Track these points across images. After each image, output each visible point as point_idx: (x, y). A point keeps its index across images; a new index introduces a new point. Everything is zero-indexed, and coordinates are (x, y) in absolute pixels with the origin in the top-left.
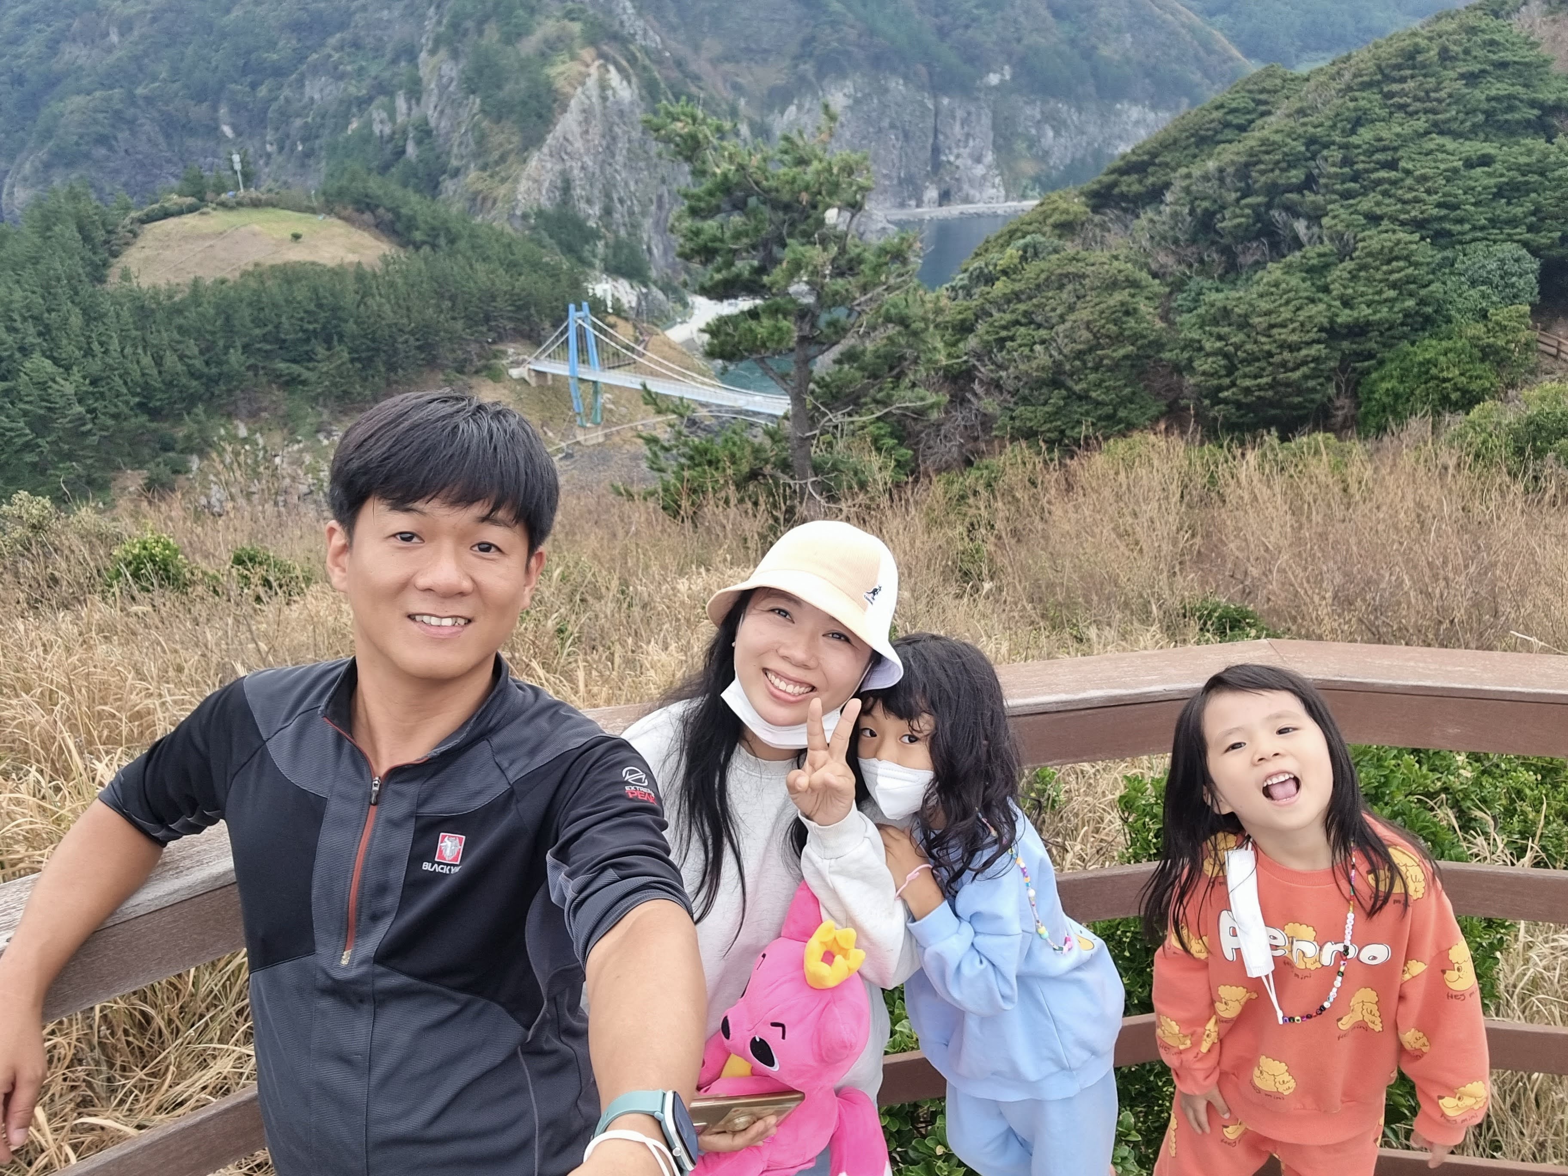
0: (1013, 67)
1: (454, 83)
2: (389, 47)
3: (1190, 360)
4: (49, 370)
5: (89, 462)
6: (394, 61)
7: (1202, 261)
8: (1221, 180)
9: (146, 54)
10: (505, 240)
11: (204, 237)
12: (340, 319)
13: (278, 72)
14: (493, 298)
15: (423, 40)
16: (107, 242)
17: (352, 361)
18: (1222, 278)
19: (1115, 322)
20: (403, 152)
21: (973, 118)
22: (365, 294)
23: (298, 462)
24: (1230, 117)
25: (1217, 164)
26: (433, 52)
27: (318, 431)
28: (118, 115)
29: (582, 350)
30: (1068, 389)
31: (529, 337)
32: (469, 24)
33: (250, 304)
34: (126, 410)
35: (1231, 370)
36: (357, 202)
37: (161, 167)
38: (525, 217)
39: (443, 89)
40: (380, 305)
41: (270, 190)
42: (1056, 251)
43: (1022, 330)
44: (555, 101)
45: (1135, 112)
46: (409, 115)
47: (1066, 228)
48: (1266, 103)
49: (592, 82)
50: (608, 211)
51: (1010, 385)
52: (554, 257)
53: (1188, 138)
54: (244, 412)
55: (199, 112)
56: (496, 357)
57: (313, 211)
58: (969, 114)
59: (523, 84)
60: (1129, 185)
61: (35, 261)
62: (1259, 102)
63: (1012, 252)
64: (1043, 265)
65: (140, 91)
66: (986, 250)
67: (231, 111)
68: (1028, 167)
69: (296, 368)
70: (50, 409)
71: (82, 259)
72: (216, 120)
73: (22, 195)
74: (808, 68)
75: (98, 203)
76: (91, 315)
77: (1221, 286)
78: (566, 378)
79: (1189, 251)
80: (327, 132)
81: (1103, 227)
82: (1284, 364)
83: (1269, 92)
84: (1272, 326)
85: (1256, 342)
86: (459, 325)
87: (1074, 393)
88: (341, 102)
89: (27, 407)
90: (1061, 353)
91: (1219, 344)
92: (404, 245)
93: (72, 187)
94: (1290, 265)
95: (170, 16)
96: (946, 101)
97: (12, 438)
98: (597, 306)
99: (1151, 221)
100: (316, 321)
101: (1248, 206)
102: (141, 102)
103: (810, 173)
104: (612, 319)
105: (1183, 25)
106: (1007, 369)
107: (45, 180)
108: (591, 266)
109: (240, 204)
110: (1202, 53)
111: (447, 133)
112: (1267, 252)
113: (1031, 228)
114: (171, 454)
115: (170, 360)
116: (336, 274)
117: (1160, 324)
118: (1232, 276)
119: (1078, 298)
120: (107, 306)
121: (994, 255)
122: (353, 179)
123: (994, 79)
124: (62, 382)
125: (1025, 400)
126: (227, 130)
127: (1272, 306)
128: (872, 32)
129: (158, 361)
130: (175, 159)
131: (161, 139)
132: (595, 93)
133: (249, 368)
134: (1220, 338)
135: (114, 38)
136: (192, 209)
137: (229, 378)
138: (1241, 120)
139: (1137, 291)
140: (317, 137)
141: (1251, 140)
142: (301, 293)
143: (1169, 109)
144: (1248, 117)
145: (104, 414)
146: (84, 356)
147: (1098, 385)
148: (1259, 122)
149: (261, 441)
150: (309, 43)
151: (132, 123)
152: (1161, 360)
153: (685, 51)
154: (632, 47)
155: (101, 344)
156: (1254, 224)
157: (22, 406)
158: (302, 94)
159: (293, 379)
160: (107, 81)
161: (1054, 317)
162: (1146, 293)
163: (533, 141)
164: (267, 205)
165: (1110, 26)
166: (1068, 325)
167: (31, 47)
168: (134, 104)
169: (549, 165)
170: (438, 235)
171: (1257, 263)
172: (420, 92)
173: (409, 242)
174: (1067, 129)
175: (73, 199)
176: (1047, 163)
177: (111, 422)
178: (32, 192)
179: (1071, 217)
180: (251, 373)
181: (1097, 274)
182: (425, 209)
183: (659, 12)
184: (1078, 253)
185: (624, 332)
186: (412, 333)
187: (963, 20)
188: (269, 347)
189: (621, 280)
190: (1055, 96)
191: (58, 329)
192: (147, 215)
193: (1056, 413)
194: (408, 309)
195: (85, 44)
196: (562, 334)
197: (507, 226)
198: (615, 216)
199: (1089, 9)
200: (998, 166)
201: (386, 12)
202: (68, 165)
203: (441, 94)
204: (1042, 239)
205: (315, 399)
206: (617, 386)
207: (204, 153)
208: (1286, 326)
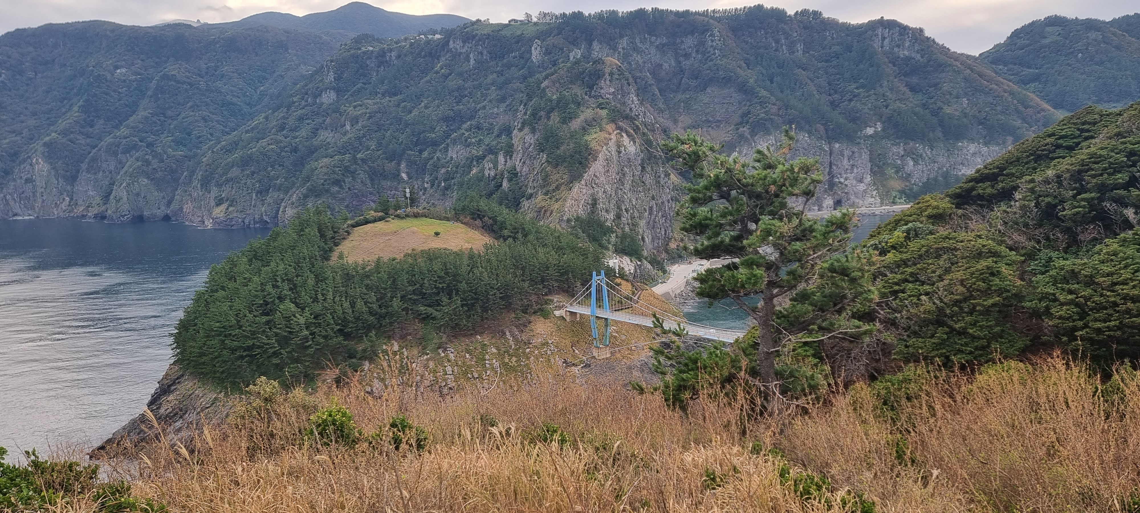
0: (883, 123)
1: (532, 146)
2: (496, 128)
3: (1048, 308)
4: (293, 310)
5: (307, 364)
6: (499, 136)
7: (1048, 239)
8: (1060, 183)
9: (364, 136)
10: (557, 235)
11: (386, 234)
12: (458, 281)
13: (435, 144)
14: (547, 268)
15: (516, 124)
16: (333, 238)
17: (462, 306)
18: (1066, 251)
19: (984, 281)
20: (501, 186)
21: (856, 155)
22: (473, 266)
23: (426, 367)
24: (1060, 142)
25: (1054, 172)
26: (521, 130)
27: (439, 348)
28: (347, 169)
29: (599, 299)
30: (949, 327)
31: (567, 292)
32: (542, 113)
33: (407, 273)
34: (332, 334)
35: (1083, 315)
36: (473, 214)
37: (367, 197)
38: (569, 221)
39: (525, 149)
40: (481, 273)
41: (425, 208)
42: (931, 233)
43: (910, 285)
44: (589, 155)
45: (973, 148)
46: (505, 165)
47: (938, 218)
48: (1088, 131)
49: (612, 144)
50: (618, 217)
51: (903, 323)
52: (584, 243)
53: (1028, 156)
54: (398, 335)
55: (390, 166)
56: (546, 303)
57: (448, 219)
58: (853, 152)
59: (572, 146)
60: (984, 189)
61: (293, 248)
62: (1082, 131)
63: (899, 234)
64: (923, 242)
65: (359, 156)
66: (879, 233)
67: (407, 165)
68: (896, 184)
69: (430, 310)
70: (290, 332)
71: (319, 247)
72: (399, 171)
73: (290, 212)
74: (745, 130)
75: (331, 216)
76: (320, 279)
77: (1065, 256)
78: (588, 316)
79: (1037, 232)
80: (458, 175)
81: (964, 216)
82: (1128, 311)
83: (1089, 123)
84: (1115, 284)
85: (1102, 295)
86: (526, 284)
87: (955, 330)
88: (468, 158)
89: (278, 331)
90: (941, 301)
91: (1070, 297)
92: (497, 239)
93: (318, 208)
94: (1125, 240)
95: (379, 115)
96: (837, 146)
97: (267, 349)
98: (610, 273)
99: (1005, 211)
100: (444, 282)
101: (1083, 200)
102: (359, 162)
103: (775, 174)
104: (618, 281)
105: (1005, 91)
106: (900, 312)
107: (304, 204)
108: (607, 249)
109: (407, 216)
110: (1021, 108)
111: (527, 174)
112: (1102, 231)
113: (911, 218)
114: (353, 360)
115: (359, 304)
116: (458, 255)
117: (1019, 283)
118: (1074, 249)
119: (952, 264)
120: (329, 274)
121: (884, 237)
122: (472, 201)
123: (870, 131)
124: (299, 317)
125: (916, 334)
126: (404, 176)
127: (1113, 269)
128: (787, 107)
129: (353, 305)
130: (375, 192)
131: (368, 182)
132: (613, 149)
133: (403, 310)
134: (1071, 292)
135: (348, 127)
136: (381, 219)
137: (392, 315)
138: (1070, 143)
139: (998, 259)
140: (453, 179)
141: (1082, 154)
142: (437, 266)
143: (998, 144)
144: (1075, 140)
145: (319, 336)
146: (313, 302)
147: (974, 324)
148: (1084, 144)
149: (406, 353)
150: (452, 128)
151: (353, 173)
152: (1023, 308)
153: (669, 124)
154: (637, 122)
155: (323, 295)
156: (1090, 212)
157: (275, 330)
158: (447, 155)
159: (428, 316)
160: (342, 150)
161: (935, 277)
162: (1005, 261)
163: (575, 177)
164: (422, 216)
165: (951, 94)
166: (946, 282)
167: (303, 133)
168: (356, 163)
169: (584, 191)
170: (518, 232)
171: (1095, 239)
172: (512, 152)
173: (500, 236)
174: (923, 159)
175: (318, 214)
176: (910, 182)
177: (322, 340)
178: (295, 211)
179: (941, 211)
180: (404, 313)
181: (966, 248)
182: (511, 217)
183: (653, 102)
184: (950, 234)
185: (626, 288)
186: (498, 289)
187: (848, 96)
188: (415, 297)
189: (625, 257)
190: (913, 140)
191: (301, 286)
192: (356, 222)
193: (940, 344)
194: (497, 275)
195: (332, 131)
196: (587, 289)
197: (558, 226)
198: (623, 219)
199: (935, 85)
200: (875, 184)
201: (496, 109)
202: (316, 196)
203: (524, 153)
204: (921, 225)
205: (439, 328)
206: (619, 322)
207: (391, 189)
208: (1127, 284)
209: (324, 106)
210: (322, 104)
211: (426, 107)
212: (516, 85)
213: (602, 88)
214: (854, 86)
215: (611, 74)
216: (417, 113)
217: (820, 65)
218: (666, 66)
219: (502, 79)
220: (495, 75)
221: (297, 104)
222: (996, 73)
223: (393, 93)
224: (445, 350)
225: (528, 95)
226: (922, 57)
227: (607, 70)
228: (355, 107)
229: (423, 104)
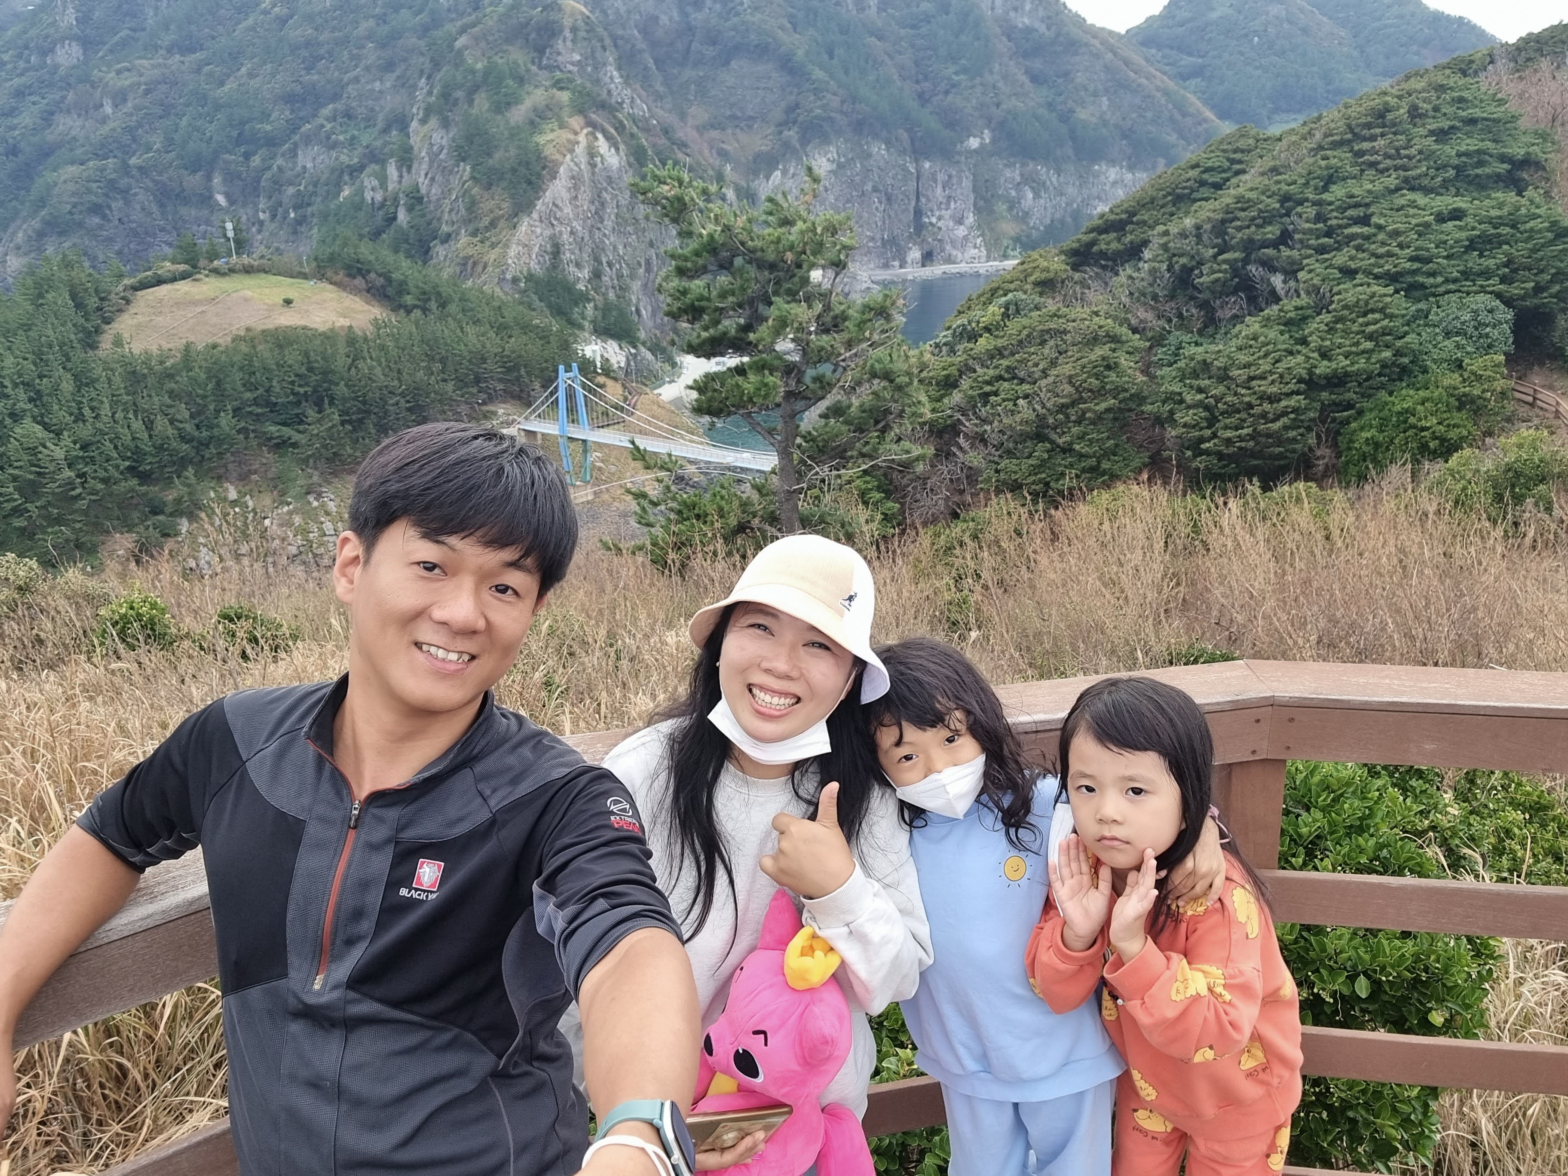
0: (993, 131)
1: (445, 151)
2: (381, 117)
3: (1172, 412)
4: (40, 435)
5: (78, 526)
6: (386, 130)
7: (1180, 316)
8: (1199, 237)
9: (140, 125)
10: (496, 304)
11: (195, 303)
12: (331, 382)
13: (272, 142)
14: (484, 360)
15: (415, 110)
16: (99, 309)
17: (343, 423)
18: (1200, 332)
19: (1097, 376)
20: (395, 218)
21: (954, 180)
22: (356, 358)
23: (289, 524)
24: (1205, 176)
25: (1194, 221)
26: (424, 121)
27: (308, 493)
28: (112, 185)
29: (572, 410)
30: (1052, 442)
31: (520, 398)
32: (460, 94)
33: (241, 369)
34: (117, 475)
35: (1212, 421)
36: (348, 267)
37: (154, 236)
38: (515, 280)
39: (434, 157)
40: (371, 368)
41: (262, 257)
42: (1037, 308)
43: (1006, 385)
44: (544, 168)
45: (1113, 173)
46: (400, 182)
47: (1047, 285)
48: (1240, 162)
49: (580, 150)
50: (597, 275)
51: (994, 438)
52: (543, 319)
53: (1165, 196)
54: (235, 474)
55: (193, 181)
56: (487, 417)
57: (305, 276)
58: (950, 177)
59: (513, 152)
60: (1108, 244)
61: (27, 328)
62: (1233, 161)
63: (994, 310)
64: (1025, 321)
65: (133, 161)
66: (969, 308)
67: (225, 180)
68: (1009, 228)
69: (287, 431)
70: (39, 474)
71: (75, 325)
72: (210, 189)
73: (15, 263)
74: (792, 134)
75: (91, 271)
76: (83, 381)
77: (1200, 340)
78: (555, 436)
79: (1168, 307)
80: (319, 199)
81: (1083, 284)
82: (1264, 415)
83: (1243, 151)
84: (1251, 378)
85: (1236, 394)
86: (450, 387)
87: (1058, 446)
88: (333, 170)
89: (17, 472)
90: (1044, 407)
91: (1199, 397)
92: (395, 309)
93: (65, 256)
94: (1268, 319)
95: (163, 88)
96: (927, 165)
98: (586, 367)
99: (1130, 277)
100: (307, 384)
101: (1225, 261)
102: (135, 172)
103: (794, 234)
104: (601, 379)
105: (1158, 89)
106: (991, 423)
107: (38, 249)
108: (581, 328)
109: (232, 271)
110: (1177, 116)
111: (438, 200)
112: (1245, 306)
113: (1012, 286)
114: (161, 517)
115: (161, 424)
116: (328, 338)
117: (1141, 378)
118: (1211, 330)
119: (1060, 353)
120: (99, 371)
121: (977, 313)
122: (345, 245)
123: (974, 143)
124: (53, 447)
125: (1010, 453)
126: (221, 199)
127: (1251, 358)
128: (854, 99)
129: (149, 425)
130: (169, 227)
131: (154, 208)
132: (583, 160)
133: (239, 432)
134: (1200, 390)
135: (108, 109)
136: (184, 276)
137: (220, 442)
138: (1216, 178)
139: (1118, 346)
140: (309, 205)
141: (1227, 197)
142: (292, 357)
143: (1146, 170)
144: (1224, 175)
145: (94, 478)
146: (75, 422)
147: (1081, 438)
148: (1234, 180)
149: (250, 504)
150: (301, 114)
151: (125, 193)
152: (1143, 412)
153: (672, 119)
154: (620, 116)
155: (92, 409)
156: (1232, 279)
157: (12, 471)
158: (295, 163)
159: (284, 442)
160: (101, 151)
161: (1037, 372)
162: (1126, 348)
163: (523, 207)
164: (259, 271)
165: (1086, 90)
166: (1050, 379)
167: (26, 119)
168: (127, 174)
169: (538, 230)
170: (429, 299)
171: (1235, 317)
172: (411, 160)
173: (400, 306)
174: (1046, 190)
175: (66, 266)
176: (1028, 224)
177: (100, 486)
178: (24, 260)
179: (1052, 275)
180: (241, 436)
181: (1078, 330)
182: (416, 274)
183: (646, 81)
184: (1059, 309)
185: (613, 392)
186: (403, 395)
187: (943, 86)
188: (260, 411)
189: (610, 342)
190: (1033, 159)
191: (49, 395)
192: (140, 282)
193: (1040, 466)
194: (399, 372)
195: (79, 115)
196: (552, 394)
197: (497, 290)
198: (604, 278)
199: (1066, 74)
200: (979, 227)
201: (378, 84)
202: (61, 234)
203: (431, 162)
204: (1024, 297)
205: (306, 461)
206: (606, 445)
207: (198, 222)
208: (1265, 378)
209: (62, 71)
210: (56, 67)
211: (251, 75)
212: (413, 41)
213: (559, 54)
214: (952, 69)
215: (574, 30)
216: (235, 86)
217: (903, 32)
218: (664, 20)
219: (384, 30)
220: (372, 23)
221: (9, 66)
222: (1147, 60)
223: (186, 49)
224: (319, 496)
225: (432, 60)
226: (1049, 29)
227: (567, 22)
228: (119, 72)
229: (243, 69)
